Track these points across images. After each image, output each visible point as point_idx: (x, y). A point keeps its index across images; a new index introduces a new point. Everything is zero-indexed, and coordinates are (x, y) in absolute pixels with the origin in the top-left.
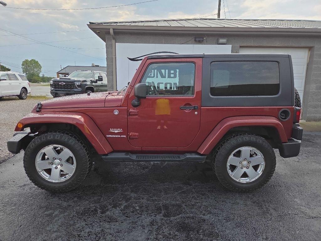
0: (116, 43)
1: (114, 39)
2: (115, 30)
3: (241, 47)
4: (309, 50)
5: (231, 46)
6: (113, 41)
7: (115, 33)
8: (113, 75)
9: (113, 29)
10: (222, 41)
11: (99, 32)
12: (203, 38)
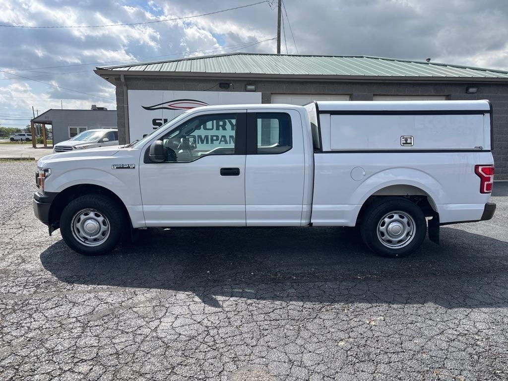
0: (128, 91)
1: (125, 85)
2: (127, 76)
3: (272, 94)
4: (350, 97)
5: (261, 93)
6: (125, 88)
7: (125, 79)
8: (125, 127)
9: (124, 75)
10: (249, 87)
11: (108, 79)
12: (229, 84)
